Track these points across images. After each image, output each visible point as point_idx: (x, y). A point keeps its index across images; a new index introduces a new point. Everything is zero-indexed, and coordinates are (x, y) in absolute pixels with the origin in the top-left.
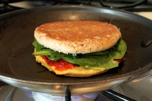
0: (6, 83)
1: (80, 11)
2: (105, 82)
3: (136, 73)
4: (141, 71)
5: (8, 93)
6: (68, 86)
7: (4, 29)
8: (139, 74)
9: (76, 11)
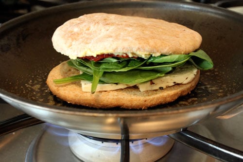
0: (35, 117)
1: (145, 9)
2: (177, 113)
3: (221, 101)
4: (230, 99)
5: (30, 144)
6: (125, 118)
7: (24, 39)
8: (226, 103)
9: (137, 9)
